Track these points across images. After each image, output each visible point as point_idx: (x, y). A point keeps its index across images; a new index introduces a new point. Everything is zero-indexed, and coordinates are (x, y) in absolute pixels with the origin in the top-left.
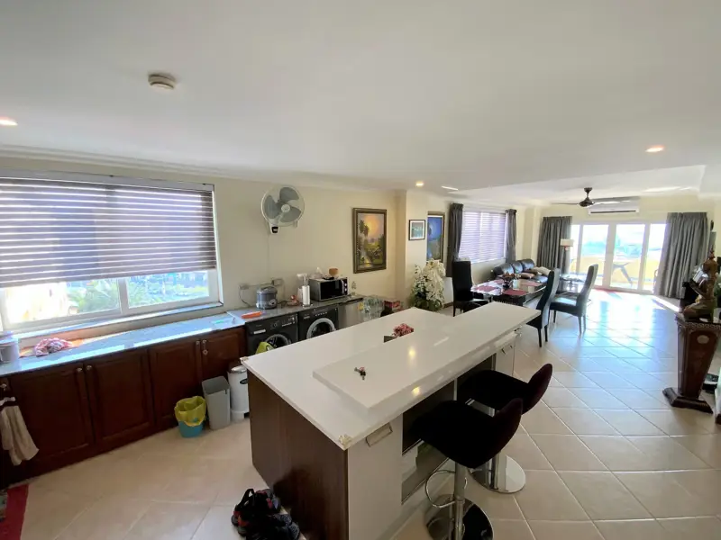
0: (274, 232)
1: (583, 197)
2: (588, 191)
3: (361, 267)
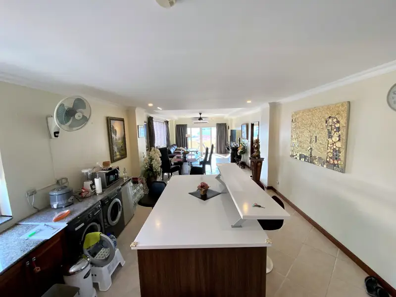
0: (56, 136)
1: (199, 116)
2: (200, 114)
3: (115, 158)
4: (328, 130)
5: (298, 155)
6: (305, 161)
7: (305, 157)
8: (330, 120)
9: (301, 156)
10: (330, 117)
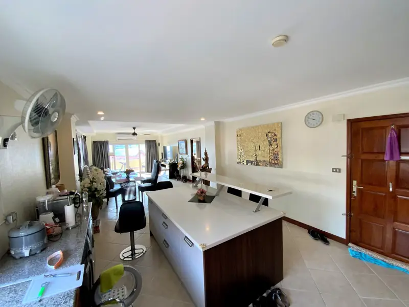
0: (5, 145)
2: (134, 128)
4: (269, 141)
5: (245, 161)
6: (251, 164)
7: (252, 162)
8: (270, 134)
9: (248, 162)
10: (269, 132)
